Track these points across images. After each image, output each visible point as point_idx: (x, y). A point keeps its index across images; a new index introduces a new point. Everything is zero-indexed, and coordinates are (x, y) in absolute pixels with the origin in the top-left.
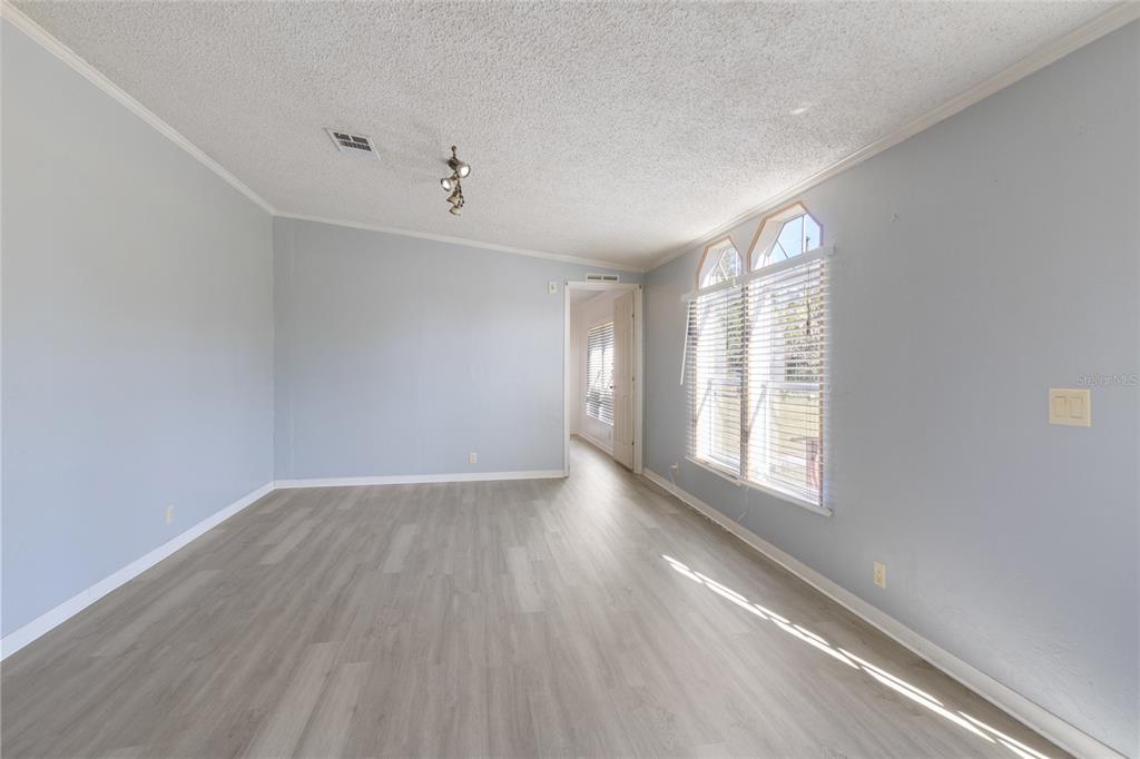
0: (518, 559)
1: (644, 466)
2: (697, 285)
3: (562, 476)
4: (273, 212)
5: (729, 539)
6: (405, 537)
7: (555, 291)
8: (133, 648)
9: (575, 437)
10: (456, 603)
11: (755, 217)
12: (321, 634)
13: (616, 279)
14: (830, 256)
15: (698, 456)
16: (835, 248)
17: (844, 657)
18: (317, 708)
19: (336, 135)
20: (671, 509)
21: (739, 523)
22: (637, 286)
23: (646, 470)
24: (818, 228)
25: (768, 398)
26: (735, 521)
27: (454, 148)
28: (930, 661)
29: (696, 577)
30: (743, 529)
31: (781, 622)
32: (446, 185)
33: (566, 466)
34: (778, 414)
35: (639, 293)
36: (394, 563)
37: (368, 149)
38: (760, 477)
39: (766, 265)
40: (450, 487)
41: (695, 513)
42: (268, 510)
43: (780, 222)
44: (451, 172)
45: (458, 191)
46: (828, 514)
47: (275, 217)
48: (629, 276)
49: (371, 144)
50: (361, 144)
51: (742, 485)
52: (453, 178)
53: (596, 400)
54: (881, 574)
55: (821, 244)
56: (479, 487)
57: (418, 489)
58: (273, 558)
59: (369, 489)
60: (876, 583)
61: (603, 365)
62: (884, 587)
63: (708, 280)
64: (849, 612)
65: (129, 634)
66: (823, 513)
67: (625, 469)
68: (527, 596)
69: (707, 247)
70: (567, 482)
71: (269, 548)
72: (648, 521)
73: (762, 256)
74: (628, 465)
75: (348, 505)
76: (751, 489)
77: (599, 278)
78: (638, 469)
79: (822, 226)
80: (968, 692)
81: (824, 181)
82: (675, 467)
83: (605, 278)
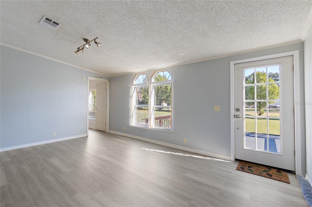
1: (109, 130)
2: (132, 83)
3: (86, 136)
5: (147, 142)
7: (84, 80)
11: (153, 70)
13: (102, 78)
14: (173, 81)
15: (133, 125)
19: (47, 18)
21: (149, 138)
22: (108, 80)
23: (110, 131)
26: (147, 138)
28: (196, 152)
31: (174, 153)
33: (87, 133)
35: (108, 82)
41: (133, 138)
46: (174, 131)
48: (106, 78)
49: (59, 26)
51: (149, 129)
54: (186, 140)
55: (172, 79)
60: (185, 142)
62: (187, 142)
66: (172, 131)
69: (136, 74)
74: (103, 130)
77: (98, 77)
78: (108, 131)
79: (172, 75)
82: (124, 128)
83: (99, 77)
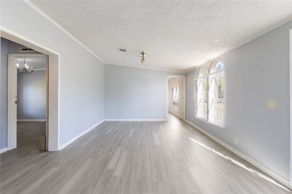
0: (156, 136)
1: (186, 119)
2: (198, 76)
3: (166, 120)
4: (105, 63)
5: (204, 135)
6: (132, 131)
7: (164, 78)
8: (86, 146)
9: (169, 112)
10: (143, 142)
11: (210, 61)
12: (119, 146)
13: (179, 75)
14: (226, 71)
15: (198, 116)
16: (227, 69)
17: (227, 158)
18: (120, 156)
19: (120, 49)
20: (191, 128)
21: (207, 131)
22: (184, 76)
24: (223, 65)
25: (213, 103)
26: (206, 131)
27: (143, 51)
28: (245, 159)
29: (196, 142)
30: (208, 133)
31: (214, 151)
32: (141, 58)
33: (167, 118)
34: (216, 106)
35: (185, 77)
36: (130, 135)
37: (126, 51)
38: (212, 121)
39: (213, 72)
40: (141, 122)
41: (197, 130)
42: (104, 125)
43: (216, 62)
44: (142, 55)
45: (143, 59)
46: (225, 128)
47: (105, 64)
48: (182, 74)
49: (126, 50)
50: (125, 51)
51: (207, 123)
52: (143, 56)
53: (175, 103)
54: (236, 142)
55: (224, 68)
56: (147, 122)
57: (134, 122)
58: (107, 133)
59: (123, 121)
61: (176, 95)
62: (237, 144)
63: (200, 75)
64: (229, 150)
65: (85, 144)
66: (224, 128)
67: (181, 120)
68: (158, 143)
69: (200, 68)
70: (167, 122)
71: (106, 131)
72: (186, 130)
73: (212, 70)
74: (181, 118)
75: (120, 124)
76: (209, 123)
78: (184, 120)
79: (224, 64)
80: (252, 165)
81: (225, 54)
82: (192, 119)
83: (176, 75)
